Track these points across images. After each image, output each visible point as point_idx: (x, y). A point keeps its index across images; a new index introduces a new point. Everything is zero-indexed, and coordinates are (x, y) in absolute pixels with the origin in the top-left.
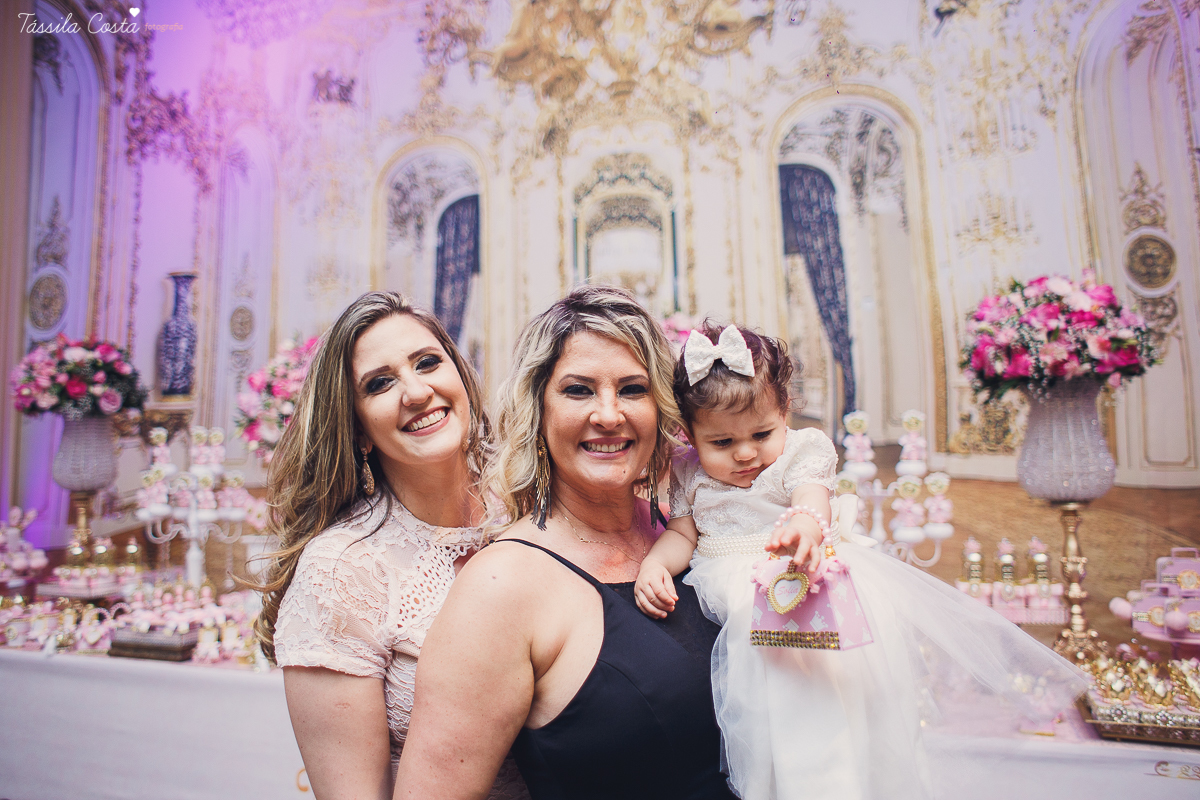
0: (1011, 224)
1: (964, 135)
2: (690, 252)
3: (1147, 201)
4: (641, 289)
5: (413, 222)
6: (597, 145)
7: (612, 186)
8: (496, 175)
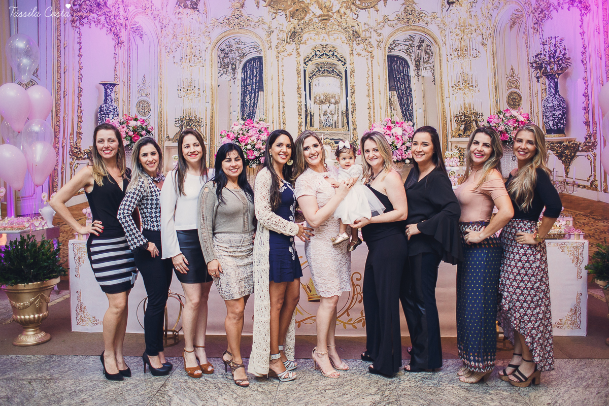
0: (470, 84)
1: (456, 50)
2: (353, 86)
3: (514, 79)
4: (333, 100)
5: (230, 66)
6: (314, 40)
7: (320, 57)
8: (268, 49)
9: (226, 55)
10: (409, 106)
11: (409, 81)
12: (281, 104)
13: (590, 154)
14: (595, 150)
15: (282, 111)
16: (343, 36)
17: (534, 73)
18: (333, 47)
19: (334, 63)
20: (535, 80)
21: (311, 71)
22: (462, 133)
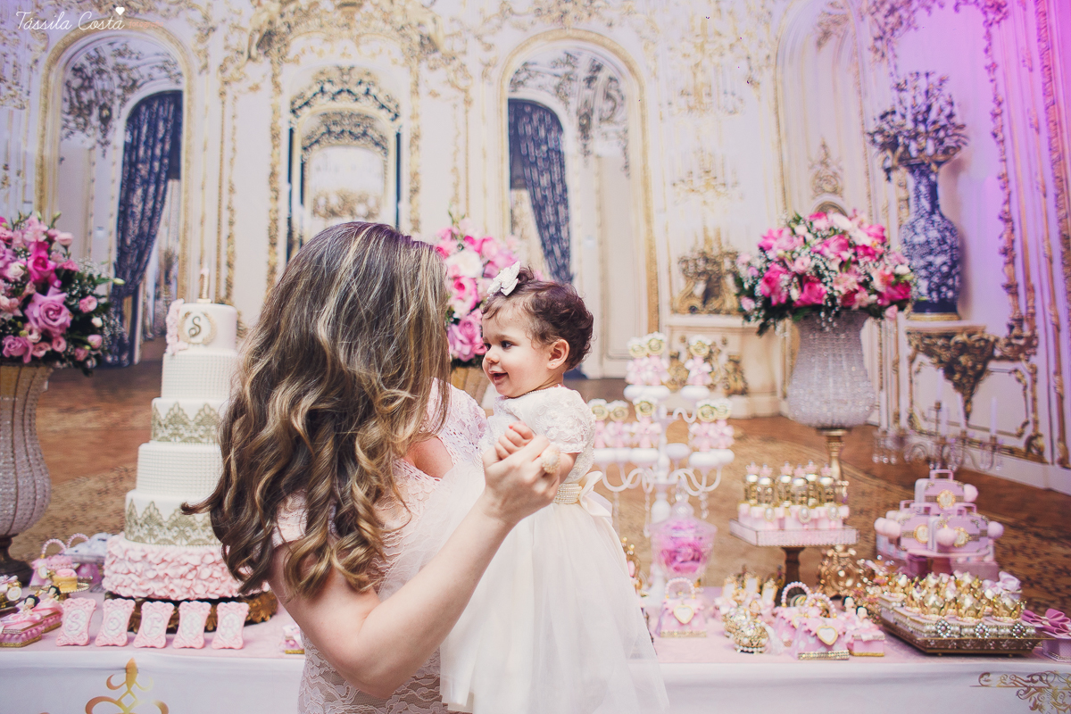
0: (720, 180)
1: (682, 93)
2: (415, 175)
3: (831, 173)
5: (96, 111)
6: (321, 53)
7: (333, 99)
8: (200, 73)
9: (87, 83)
10: (560, 231)
11: (562, 166)
12: (226, 215)
13: (1022, 366)
14: (1033, 359)
15: (225, 231)
16: (394, 48)
17: (879, 159)
18: (368, 74)
19: (369, 115)
20: (883, 175)
21: (309, 133)
22: (697, 303)
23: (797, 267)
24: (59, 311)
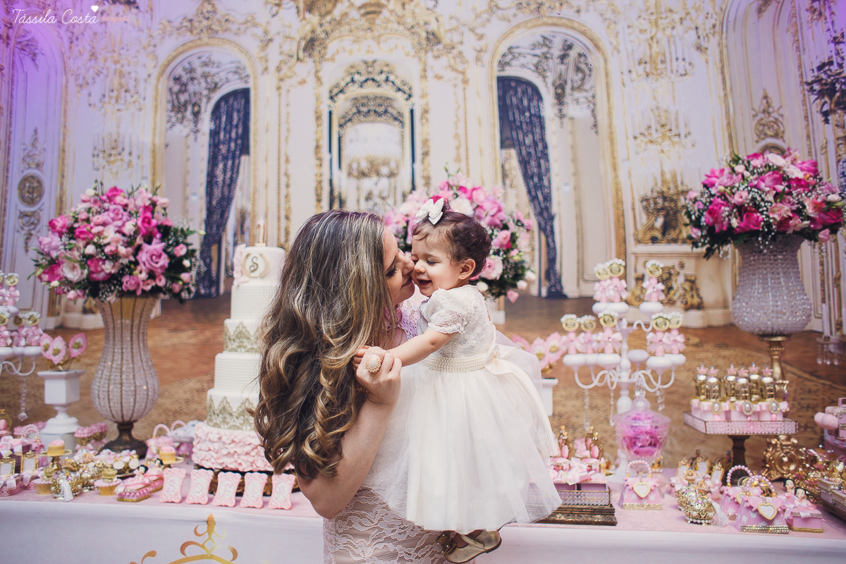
0: (674, 132)
1: (640, 63)
2: (425, 142)
3: (771, 119)
4: (384, 170)
5: (190, 108)
6: (351, 52)
7: (361, 86)
8: (263, 73)
9: (184, 88)
10: (542, 180)
11: (542, 128)
12: (283, 180)
15: (283, 192)
16: (407, 43)
17: (815, 105)
18: (387, 65)
19: (389, 96)
20: (820, 118)
21: (344, 114)
22: (658, 234)
23: (736, 199)
24: (159, 256)
